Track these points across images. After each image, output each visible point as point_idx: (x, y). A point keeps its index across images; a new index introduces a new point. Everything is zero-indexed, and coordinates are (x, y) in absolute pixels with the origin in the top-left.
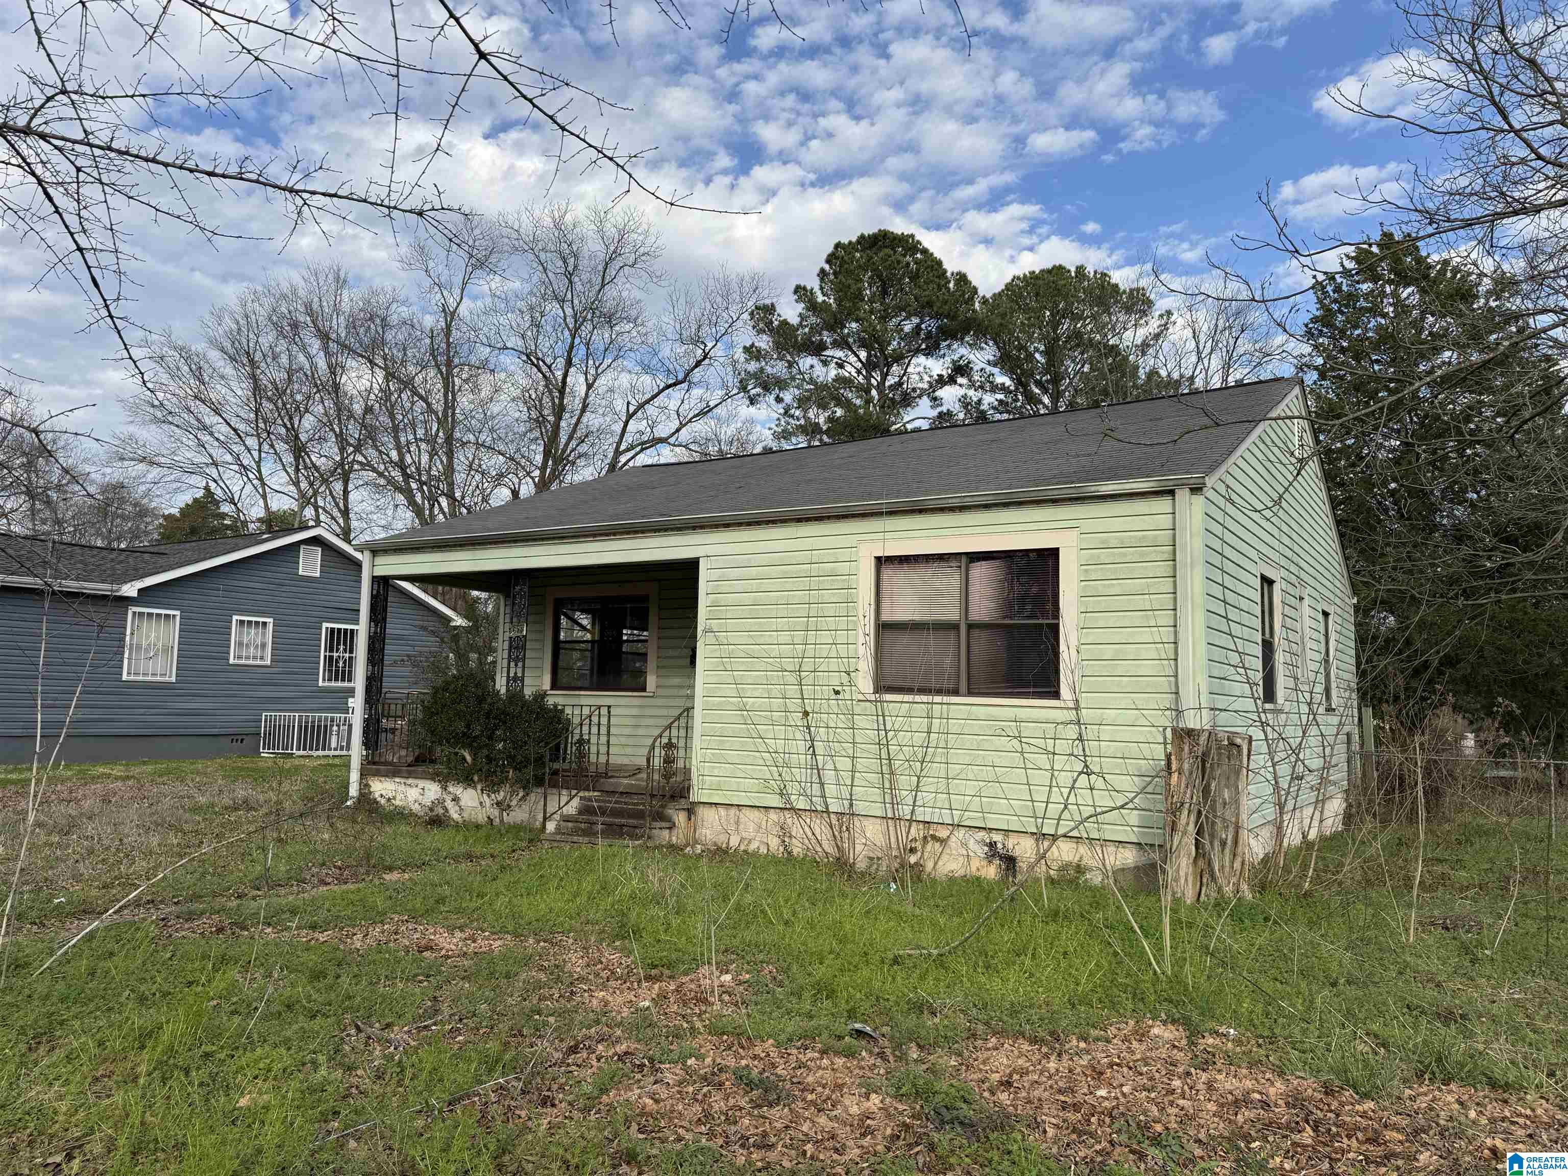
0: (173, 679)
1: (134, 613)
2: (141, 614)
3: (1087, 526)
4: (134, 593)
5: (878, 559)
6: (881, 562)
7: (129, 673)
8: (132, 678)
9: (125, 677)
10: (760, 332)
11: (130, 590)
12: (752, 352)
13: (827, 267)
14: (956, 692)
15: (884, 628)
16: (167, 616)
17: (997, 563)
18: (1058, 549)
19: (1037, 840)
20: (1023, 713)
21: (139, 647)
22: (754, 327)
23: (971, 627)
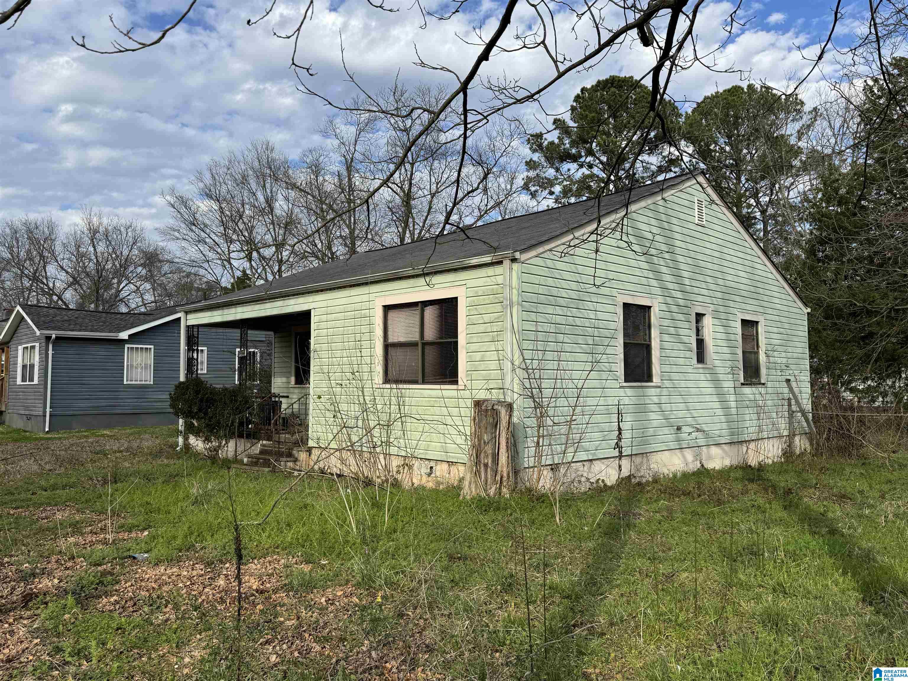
0: (152, 383)
1: (128, 348)
2: (132, 348)
3: (470, 283)
4: (127, 338)
5: (385, 307)
6: (387, 309)
7: (127, 380)
8: (129, 382)
9: (125, 383)
10: (534, 151)
11: (124, 335)
12: (531, 165)
13: (575, 104)
14: (416, 382)
15: (387, 346)
16: (146, 349)
17: (437, 307)
18: (456, 298)
19: (449, 465)
20: (446, 393)
21: (132, 366)
22: (530, 149)
23: (425, 344)
